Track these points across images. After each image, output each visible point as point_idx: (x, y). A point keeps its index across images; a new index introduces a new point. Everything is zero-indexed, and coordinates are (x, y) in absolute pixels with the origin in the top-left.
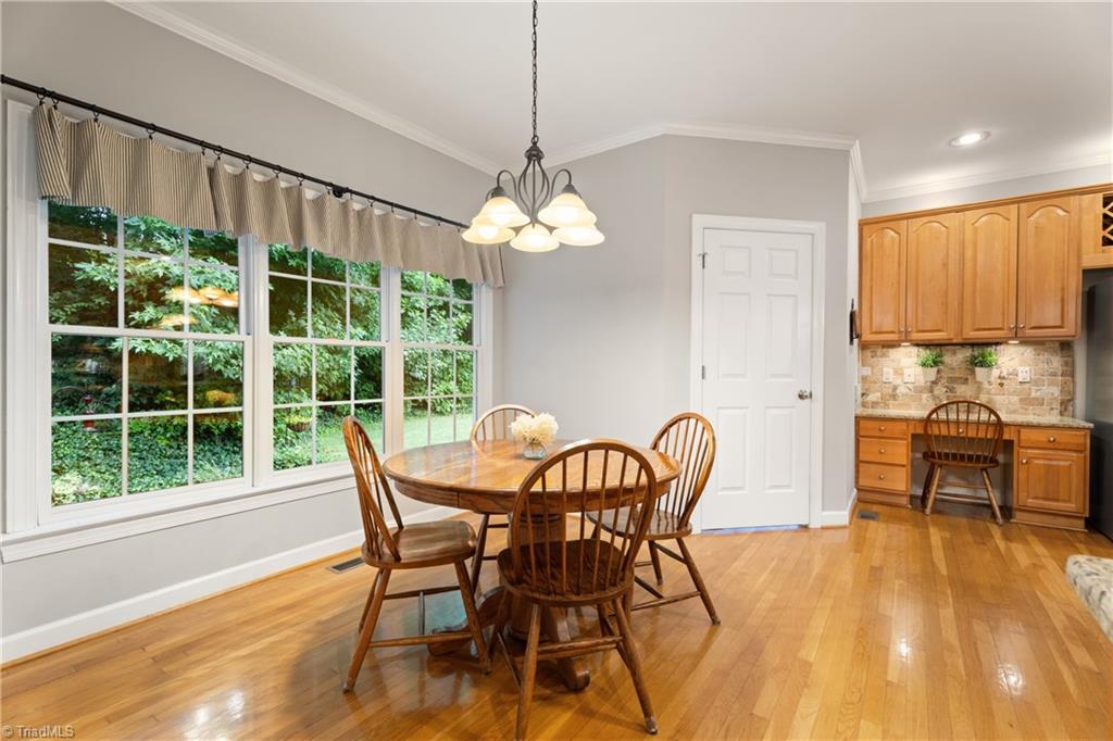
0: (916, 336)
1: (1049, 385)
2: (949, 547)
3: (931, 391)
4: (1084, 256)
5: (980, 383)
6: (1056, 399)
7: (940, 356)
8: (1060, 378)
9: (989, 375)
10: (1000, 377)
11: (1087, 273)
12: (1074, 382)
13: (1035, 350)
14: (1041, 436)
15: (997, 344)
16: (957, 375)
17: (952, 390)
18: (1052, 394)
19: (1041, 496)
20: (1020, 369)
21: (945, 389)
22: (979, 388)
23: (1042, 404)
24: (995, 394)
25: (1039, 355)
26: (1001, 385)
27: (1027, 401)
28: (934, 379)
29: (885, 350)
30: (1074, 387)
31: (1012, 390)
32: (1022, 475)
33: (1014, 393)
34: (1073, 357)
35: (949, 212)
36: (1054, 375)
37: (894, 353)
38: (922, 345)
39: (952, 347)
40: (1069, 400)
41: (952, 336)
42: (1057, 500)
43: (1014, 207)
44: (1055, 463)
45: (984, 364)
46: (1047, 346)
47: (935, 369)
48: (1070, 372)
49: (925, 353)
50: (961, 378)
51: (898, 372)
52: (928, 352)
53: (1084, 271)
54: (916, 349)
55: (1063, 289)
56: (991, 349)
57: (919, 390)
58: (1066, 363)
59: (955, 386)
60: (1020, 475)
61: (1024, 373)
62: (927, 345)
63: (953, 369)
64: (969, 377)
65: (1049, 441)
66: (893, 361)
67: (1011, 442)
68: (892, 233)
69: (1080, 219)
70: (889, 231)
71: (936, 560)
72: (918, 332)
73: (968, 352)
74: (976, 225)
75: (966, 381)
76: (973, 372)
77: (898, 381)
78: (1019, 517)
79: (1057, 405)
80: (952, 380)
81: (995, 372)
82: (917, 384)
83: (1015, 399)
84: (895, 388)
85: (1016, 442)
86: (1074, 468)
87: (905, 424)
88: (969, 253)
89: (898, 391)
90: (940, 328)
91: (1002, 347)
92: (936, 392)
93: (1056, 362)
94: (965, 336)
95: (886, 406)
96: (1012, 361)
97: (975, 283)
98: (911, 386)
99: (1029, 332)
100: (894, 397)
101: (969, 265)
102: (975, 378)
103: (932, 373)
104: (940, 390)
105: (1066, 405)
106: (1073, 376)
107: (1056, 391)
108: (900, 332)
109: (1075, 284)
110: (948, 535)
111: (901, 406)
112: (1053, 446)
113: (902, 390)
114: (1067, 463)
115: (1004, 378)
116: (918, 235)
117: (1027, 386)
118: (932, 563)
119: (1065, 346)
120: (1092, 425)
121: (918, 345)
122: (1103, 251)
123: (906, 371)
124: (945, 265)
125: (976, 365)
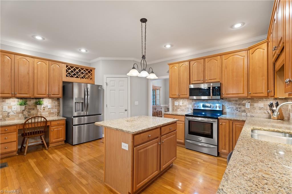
0: (18, 95)
1: (55, 109)
2: (38, 164)
3: (23, 113)
4: (63, 78)
5: (38, 110)
6: (56, 112)
7: (26, 102)
8: (57, 107)
9: (41, 107)
10: (44, 108)
11: (64, 82)
12: (60, 108)
13: (52, 100)
14: (56, 123)
15: (43, 98)
16: (31, 107)
17: (29, 112)
18: (56, 111)
19: (56, 138)
20: (48, 105)
21: (27, 112)
22: (38, 111)
23: (54, 114)
24: (42, 112)
25: (53, 101)
26: (44, 110)
27: (50, 113)
28: (24, 109)
29: (4, 99)
30: (60, 109)
31: (46, 111)
32: (52, 134)
33: (47, 111)
34: (59, 102)
35: (30, 57)
36: (56, 106)
37: (8, 101)
38: (19, 98)
39: (30, 99)
40: (59, 112)
41: (31, 96)
42: (59, 138)
43: (48, 62)
44: (59, 129)
45: (40, 104)
46: (54, 99)
47: (25, 106)
48: (59, 106)
49: (20, 101)
50: (32, 108)
51: (10, 107)
52: (22, 101)
53: (63, 82)
54: (17, 99)
55: (59, 85)
56: (41, 100)
57: (18, 113)
58: (58, 103)
59: (31, 111)
60: (51, 134)
61: (49, 106)
62: (21, 98)
63: (30, 106)
64: (35, 108)
65: (58, 124)
66: (8, 103)
67: (49, 126)
68: (8, 58)
69: (62, 69)
70: (7, 56)
71: (37, 172)
72: (19, 94)
73: (35, 101)
74: (38, 63)
75: (34, 109)
76: (36, 107)
77: (10, 111)
78: (51, 145)
79: (57, 114)
80: (30, 109)
81: (43, 106)
82: (17, 111)
83: (47, 113)
84: (9, 113)
85: (50, 126)
86: (63, 129)
87: (16, 126)
88: (36, 71)
89: (10, 114)
90: (27, 93)
91: (44, 99)
92: (24, 113)
93: (56, 103)
94: (35, 96)
95: (5, 120)
96: (47, 103)
97: (37, 80)
98: (15, 112)
99: (52, 96)
100: (8, 116)
101: (36, 75)
102: (37, 108)
103: (23, 107)
104: (26, 113)
105: (58, 114)
106: (60, 106)
107: (56, 110)
108: (12, 94)
109: (61, 85)
110: (35, 160)
111: (11, 119)
112: (59, 125)
113: (11, 114)
114: (61, 129)
115: (45, 108)
116: (18, 61)
117: (50, 109)
118: (36, 174)
119: (58, 99)
120: (66, 118)
121: (18, 98)
122: (66, 78)
123: (13, 107)
124: (28, 73)
125: (37, 104)
